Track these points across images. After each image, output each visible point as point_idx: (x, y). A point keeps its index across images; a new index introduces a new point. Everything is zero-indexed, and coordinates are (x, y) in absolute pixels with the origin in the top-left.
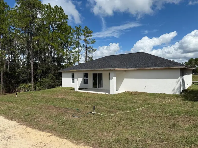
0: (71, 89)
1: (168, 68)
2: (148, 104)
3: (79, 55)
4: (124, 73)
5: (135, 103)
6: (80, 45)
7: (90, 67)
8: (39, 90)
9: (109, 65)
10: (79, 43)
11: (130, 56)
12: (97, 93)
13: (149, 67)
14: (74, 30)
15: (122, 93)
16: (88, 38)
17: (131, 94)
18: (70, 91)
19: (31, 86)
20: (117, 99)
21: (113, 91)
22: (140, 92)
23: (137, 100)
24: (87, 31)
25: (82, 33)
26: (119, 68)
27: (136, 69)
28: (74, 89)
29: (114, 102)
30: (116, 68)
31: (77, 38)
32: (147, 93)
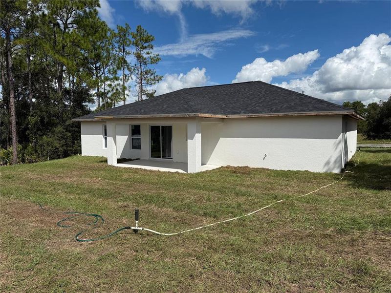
0: (101, 162)
1: (317, 115)
2: (276, 197)
3: (124, 88)
4: (221, 124)
5: (244, 195)
6: (128, 66)
7: (142, 111)
8: (31, 162)
9: (186, 106)
10: (125, 62)
11: (232, 89)
12: (159, 171)
13: (274, 112)
14: (115, 34)
15: (214, 170)
16: (145, 51)
17: (235, 172)
18: (96, 164)
19: (12, 153)
20: (202, 185)
21: (195, 166)
22: (253, 168)
23: (248, 186)
24: (142, 36)
25: (133, 40)
26: (208, 113)
27: (245, 116)
28: (106, 161)
29: (195, 194)
30: (201, 112)
31: (120, 51)
32: (268, 170)
